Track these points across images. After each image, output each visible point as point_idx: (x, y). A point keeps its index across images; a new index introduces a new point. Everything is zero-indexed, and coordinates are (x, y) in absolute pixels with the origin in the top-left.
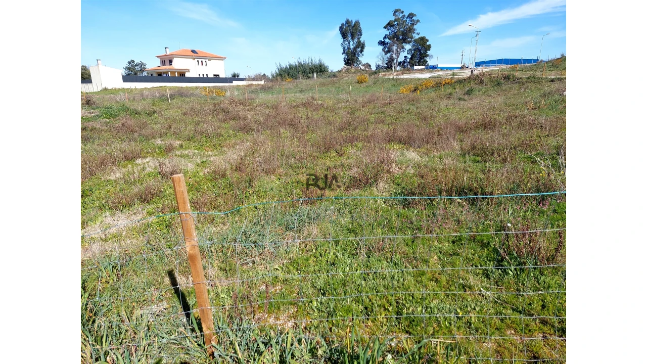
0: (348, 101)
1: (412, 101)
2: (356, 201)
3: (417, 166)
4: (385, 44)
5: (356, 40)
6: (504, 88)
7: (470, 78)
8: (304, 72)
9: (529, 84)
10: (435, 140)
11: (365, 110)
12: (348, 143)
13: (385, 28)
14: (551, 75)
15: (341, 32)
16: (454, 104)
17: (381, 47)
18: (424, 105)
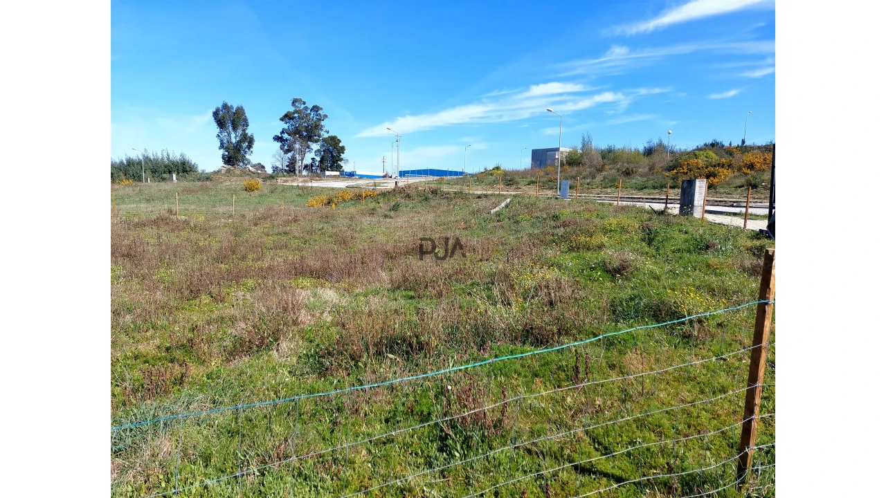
0: (231, 216)
1: (326, 218)
2: (244, 377)
3: (336, 310)
4: (284, 140)
5: (240, 132)
6: (433, 204)
7: (394, 190)
8: (154, 171)
9: (458, 200)
10: (358, 270)
11: (259, 229)
12: (231, 280)
13: (282, 119)
14: (477, 190)
15: (215, 119)
16: (379, 222)
17: (279, 144)
18: (342, 222)
